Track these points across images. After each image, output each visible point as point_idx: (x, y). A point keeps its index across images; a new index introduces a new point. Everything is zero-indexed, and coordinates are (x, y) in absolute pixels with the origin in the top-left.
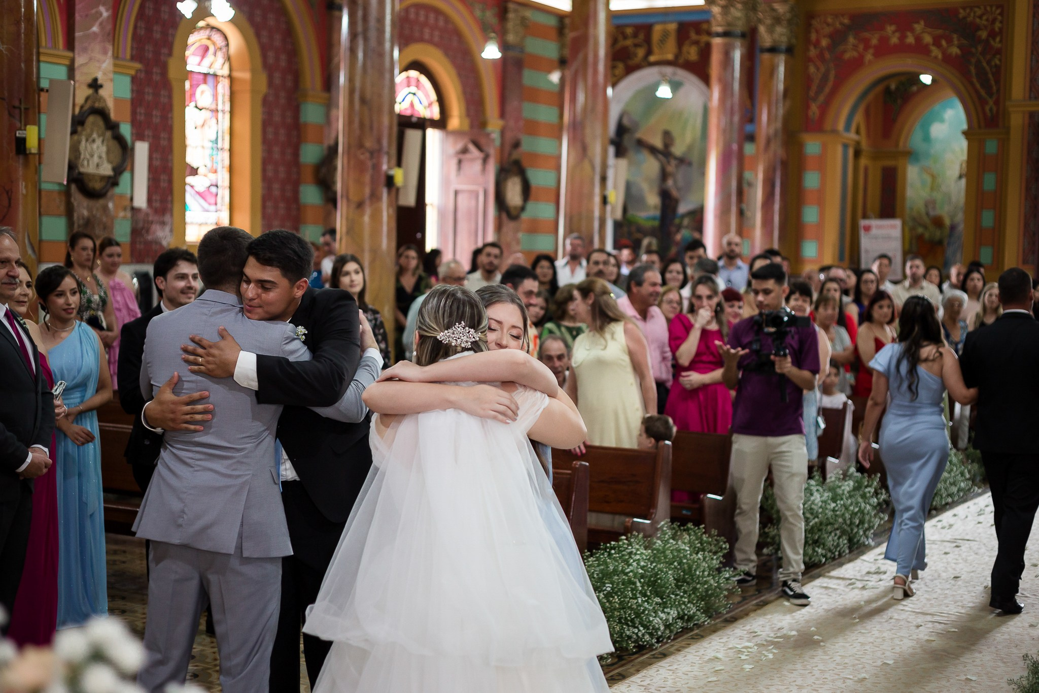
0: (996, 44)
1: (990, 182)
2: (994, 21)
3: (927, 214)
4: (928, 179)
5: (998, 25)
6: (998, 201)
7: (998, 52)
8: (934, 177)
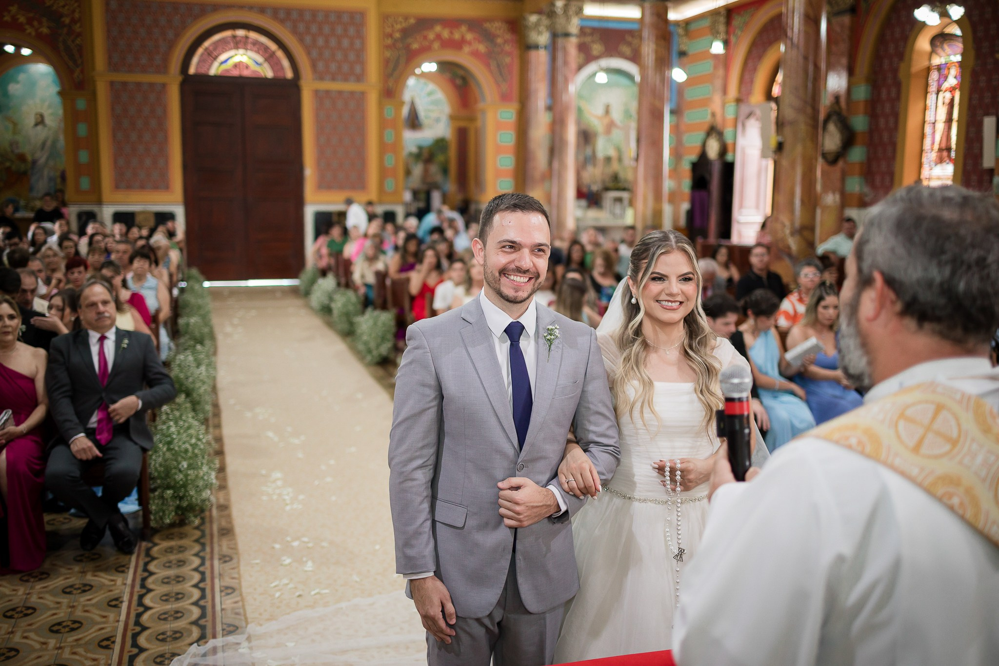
0: (77, 28)
1: (82, 129)
2: (74, 11)
3: (12, 152)
4: (11, 126)
5: (77, 15)
6: (92, 143)
7: (79, 35)
8: (15, 124)
